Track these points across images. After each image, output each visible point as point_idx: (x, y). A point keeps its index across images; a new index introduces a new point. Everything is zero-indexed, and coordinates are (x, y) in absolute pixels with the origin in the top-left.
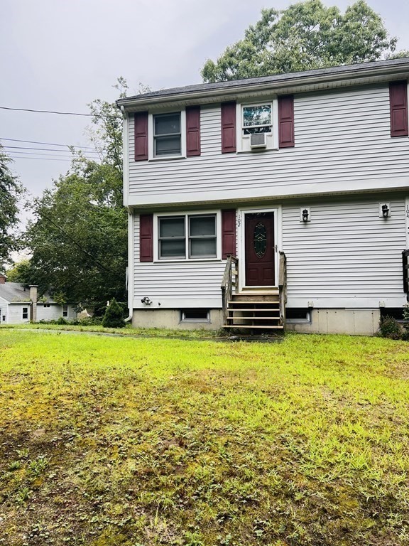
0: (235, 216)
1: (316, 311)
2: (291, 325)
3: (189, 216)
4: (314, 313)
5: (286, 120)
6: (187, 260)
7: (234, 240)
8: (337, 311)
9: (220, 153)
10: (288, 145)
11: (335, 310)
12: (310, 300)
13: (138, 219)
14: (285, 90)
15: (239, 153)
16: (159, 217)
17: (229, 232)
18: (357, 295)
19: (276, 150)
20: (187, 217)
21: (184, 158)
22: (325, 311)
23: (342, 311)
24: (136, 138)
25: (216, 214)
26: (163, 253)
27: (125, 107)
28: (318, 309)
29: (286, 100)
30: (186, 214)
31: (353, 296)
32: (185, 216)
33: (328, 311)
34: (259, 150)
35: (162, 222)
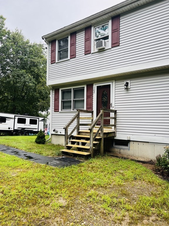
0: (93, 88)
1: (132, 142)
2: (119, 149)
3: (73, 89)
4: (131, 143)
5: (116, 31)
6: (72, 111)
7: (92, 100)
8: (145, 143)
9: (84, 55)
10: (116, 45)
11: (143, 143)
12: (129, 136)
13: (54, 92)
14: (114, 12)
15: (92, 53)
16: (62, 90)
17: (90, 97)
18: (157, 135)
19: (110, 49)
20: (72, 89)
21: (69, 60)
22: (137, 143)
23: (147, 143)
24: (51, 52)
25: (84, 87)
26: (63, 107)
27: (46, 39)
28: (133, 141)
30: (72, 88)
31: (154, 135)
32: (71, 89)
33: (139, 143)
34: (102, 50)
35: (63, 92)
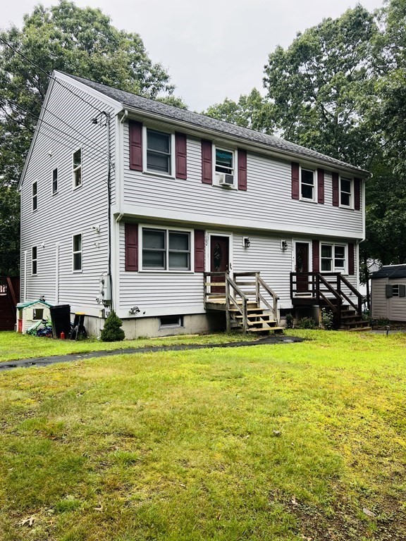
0: (204, 237)
3: (169, 231)
5: (243, 169)
6: (168, 271)
7: (204, 257)
9: (201, 182)
10: (243, 188)
13: (123, 228)
15: (214, 186)
16: (143, 228)
17: (200, 250)
19: (236, 190)
21: (173, 179)
24: (131, 145)
25: (190, 233)
26: (145, 263)
27: (129, 112)
29: (243, 153)
30: (168, 229)
32: (166, 230)
34: (226, 187)
